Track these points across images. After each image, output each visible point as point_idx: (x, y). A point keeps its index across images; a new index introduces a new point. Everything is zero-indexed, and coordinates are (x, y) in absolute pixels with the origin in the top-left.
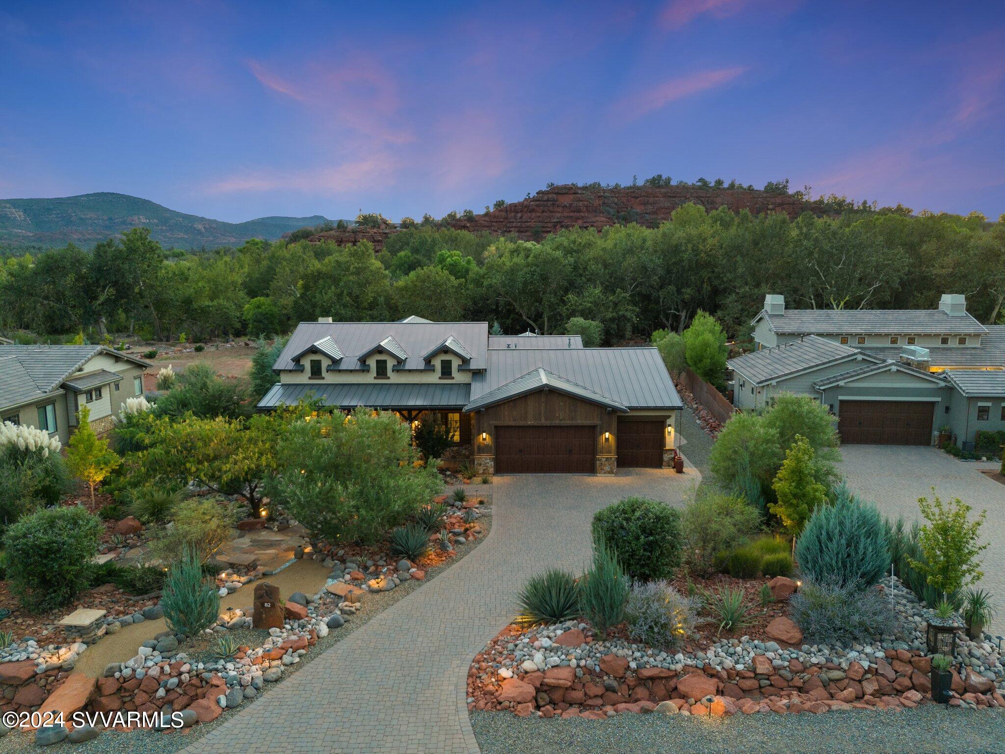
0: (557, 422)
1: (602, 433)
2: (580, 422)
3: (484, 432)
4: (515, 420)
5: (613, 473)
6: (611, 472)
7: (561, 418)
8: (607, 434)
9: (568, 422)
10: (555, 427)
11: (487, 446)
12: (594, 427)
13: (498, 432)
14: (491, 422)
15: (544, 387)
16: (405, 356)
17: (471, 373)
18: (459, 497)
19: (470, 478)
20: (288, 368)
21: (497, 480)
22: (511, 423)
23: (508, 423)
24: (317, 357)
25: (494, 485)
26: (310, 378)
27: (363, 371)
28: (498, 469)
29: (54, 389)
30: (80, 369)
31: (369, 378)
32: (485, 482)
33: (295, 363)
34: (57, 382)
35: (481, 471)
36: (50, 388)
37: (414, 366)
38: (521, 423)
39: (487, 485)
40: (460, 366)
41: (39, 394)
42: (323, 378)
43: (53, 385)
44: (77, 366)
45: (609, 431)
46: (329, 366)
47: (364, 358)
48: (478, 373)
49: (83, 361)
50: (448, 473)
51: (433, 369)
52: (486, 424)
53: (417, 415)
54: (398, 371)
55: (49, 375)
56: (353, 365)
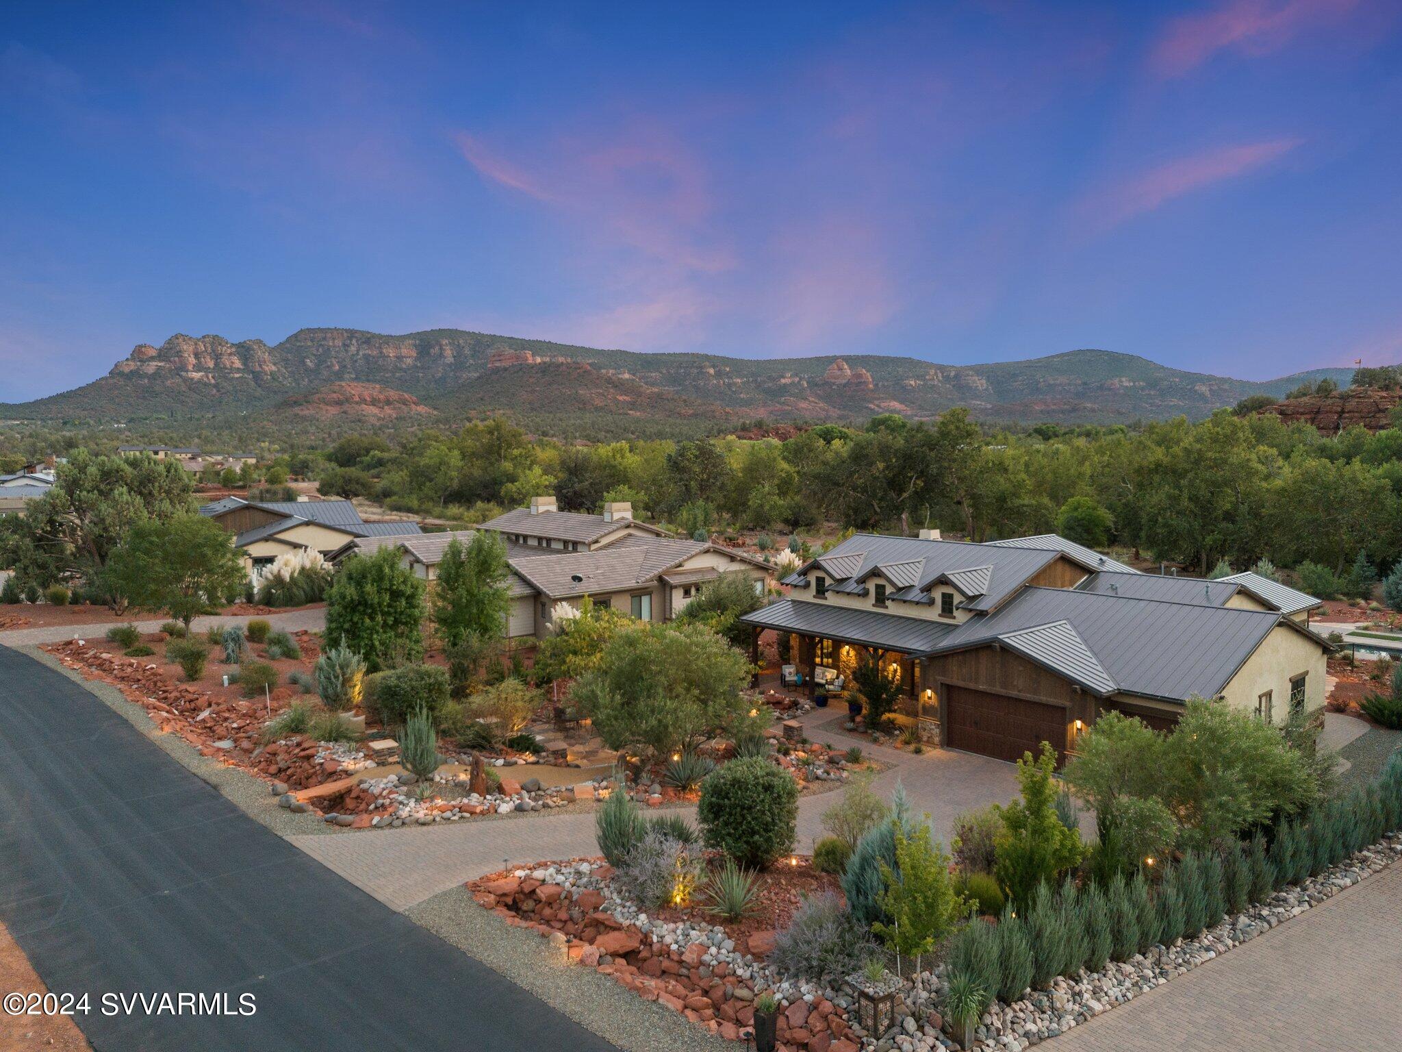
0: (1014, 693)
1: (1072, 721)
2: (1044, 699)
3: (930, 688)
4: (964, 680)
7: (1020, 687)
8: (1078, 724)
9: (1028, 696)
10: (1009, 698)
11: (932, 707)
12: (1064, 709)
13: (948, 692)
14: (938, 678)
15: (994, 642)
16: (912, 583)
17: (972, 614)
18: (854, 757)
19: (907, 743)
20: (794, 583)
21: (935, 754)
22: (961, 684)
23: (956, 681)
24: (821, 574)
25: (920, 757)
26: (814, 597)
27: (859, 595)
28: (951, 740)
29: (647, 581)
30: (680, 565)
31: (868, 605)
32: (918, 751)
33: (802, 577)
34: (652, 575)
35: (925, 739)
36: (643, 579)
37: (910, 596)
38: (972, 686)
39: (914, 756)
40: (961, 602)
41: (632, 584)
42: (826, 599)
43: (648, 577)
44: (677, 561)
45: (1080, 719)
46: (830, 585)
47: (862, 580)
48: (981, 614)
49: (685, 557)
50: (897, 732)
51: (931, 603)
52: (931, 678)
53: (883, 655)
54: (893, 600)
55: (653, 567)
56: (852, 587)
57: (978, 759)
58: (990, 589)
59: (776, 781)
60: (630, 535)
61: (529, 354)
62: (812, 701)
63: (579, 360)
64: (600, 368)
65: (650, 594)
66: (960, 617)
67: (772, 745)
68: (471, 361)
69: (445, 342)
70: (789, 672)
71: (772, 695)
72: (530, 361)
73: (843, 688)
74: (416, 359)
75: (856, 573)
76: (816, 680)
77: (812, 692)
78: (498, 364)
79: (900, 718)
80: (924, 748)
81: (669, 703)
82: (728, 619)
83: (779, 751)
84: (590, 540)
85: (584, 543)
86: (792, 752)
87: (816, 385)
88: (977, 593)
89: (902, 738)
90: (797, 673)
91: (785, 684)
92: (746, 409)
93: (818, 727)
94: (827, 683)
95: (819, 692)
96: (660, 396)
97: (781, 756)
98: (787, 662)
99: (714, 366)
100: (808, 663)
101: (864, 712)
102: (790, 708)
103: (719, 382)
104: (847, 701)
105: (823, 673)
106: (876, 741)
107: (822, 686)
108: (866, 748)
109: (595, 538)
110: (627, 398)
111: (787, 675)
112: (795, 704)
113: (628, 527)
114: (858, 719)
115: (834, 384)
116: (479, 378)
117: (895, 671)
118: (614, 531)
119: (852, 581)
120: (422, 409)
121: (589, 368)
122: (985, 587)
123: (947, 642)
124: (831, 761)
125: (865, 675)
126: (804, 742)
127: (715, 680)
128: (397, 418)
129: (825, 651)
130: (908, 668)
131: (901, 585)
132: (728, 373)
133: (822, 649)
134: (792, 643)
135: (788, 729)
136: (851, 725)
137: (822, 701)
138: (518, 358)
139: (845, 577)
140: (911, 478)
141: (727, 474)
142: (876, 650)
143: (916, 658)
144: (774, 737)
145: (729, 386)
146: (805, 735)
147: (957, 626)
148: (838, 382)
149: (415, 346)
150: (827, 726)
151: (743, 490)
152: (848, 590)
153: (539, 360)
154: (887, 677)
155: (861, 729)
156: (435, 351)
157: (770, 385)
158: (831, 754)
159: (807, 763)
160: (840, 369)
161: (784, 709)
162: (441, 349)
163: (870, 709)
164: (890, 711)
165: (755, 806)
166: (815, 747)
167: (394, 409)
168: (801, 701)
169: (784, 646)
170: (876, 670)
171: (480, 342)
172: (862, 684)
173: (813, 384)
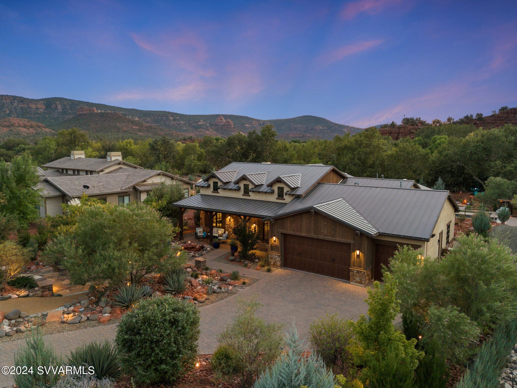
0: (321, 237)
1: (354, 251)
2: (338, 239)
3: (275, 236)
4: (294, 231)
5: (362, 284)
6: (360, 282)
7: (325, 233)
8: (358, 252)
9: (330, 238)
10: (318, 240)
11: (276, 246)
12: (349, 245)
13: (285, 237)
14: (279, 230)
15: (311, 209)
16: (262, 183)
17: (294, 197)
18: (235, 277)
19: (263, 266)
20: (202, 185)
21: (278, 271)
22: (291, 232)
23: (290, 232)
24: (216, 180)
25: (271, 274)
26: (212, 192)
27: (236, 190)
28: (285, 264)
29: (126, 189)
30: (145, 181)
31: (240, 195)
32: (269, 271)
33: (206, 182)
34: (129, 185)
35: (272, 263)
36: (124, 188)
37: (261, 190)
38: (298, 234)
39: (267, 273)
40: (288, 191)
41: (119, 190)
42: (218, 193)
43: (127, 187)
44: (143, 179)
45: (359, 250)
46: (221, 186)
47: (237, 182)
48: (298, 197)
49: (147, 177)
50: (257, 260)
51: (273, 192)
52: (276, 231)
53: (249, 219)
54: (253, 192)
55: (131, 182)
56: (232, 186)
57: (301, 274)
58: (301, 184)
59: (181, 316)
60: (121, 168)
61: (95, 109)
62: (211, 246)
63: (117, 112)
64: (126, 116)
65: (129, 195)
66: (287, 199)
67: (189, 272)
68: (70, 111)
69: (58, 103)
70: (200, 231)
71: (190, 244)
72: (96, 111)
73: (227, 238)
74: (45, 109)
75: (234, 179)
76: (214, 235)
77: (211, 241)
78: (81, 112)
79: (258, 253)
80: (272, 268)
81: (116, 253)
82: (163, 202)
83: (192, 276)
84: (99, 170)
85: (95, 171)
86: (200, 276)
87: (213, 125)
88: (296, 186)
89: (260, 263)
90: (204, 231)
91: (197, 237)
92: (186, 134)
93: (214, 260)
94: (219, 236)
95: (215, 241)
96: (150, 127)
97: (193, 280)
98: (198, 226)
99: (172, 117)
100: (209, 226)
101: (239, 250)
102: (199, 250)
103: (175, 123)
104: (230, 245)
105: (217, 231)
106: (246, 266)
107: (217, 237)
108: (241, 270)
109: (101, 169)
110: (137, 128)
111: (198, 232)
112: (202, 248)
113: (119, 164)
114: (236, 254)
115: (219, 125)
116: (73, 118)
117: (255, 228)
118: (112, 166)
119: (232, 183)
120: (47, 130)
121: (121, 115)
122: (299, 184)
123: (282, 211)
124: (222, 280)
125: (240, 230)
126: (207, 269)
127: (150, 237)
128: (36, 133)
129: (218, 220)
130: (261, 225)
131: (257, 184)
132: (178, 119)
133: (216, 219)
134: (201, 216)
135: (198, 263)
136: (232, 258)
137: (216, 246)
138: (90, 110)
139: (228, 181)
140: (251, 153)
141: (176, 152)
142: (245, 217)
143: (266, 221)
144: (190, 267)
145: (179, 124)
146: (208, 265)
147: (286, 204)
148: (221, 124)
149: (44, 104)
150: (219, 259)
151: (182, 159)
152: (230, 188)
153: (99, 111)
154: (252, 232)
155: (238, 260)
156: (53, 106)
157: (195, 124)
158: (222, 275)
159: (208, 282)
160: (221, 119)
161: (196, 251)
162: (56, 105)
163: (243, 249)
164: (253, 249)
165: (162, 341)
166: (213, 272)
167: (35, 129)
168: (206, 246)
169: (197, 218)
170: (245, 227)
171: (74, 103)
172: (239, 235)
173: (211, 125)
